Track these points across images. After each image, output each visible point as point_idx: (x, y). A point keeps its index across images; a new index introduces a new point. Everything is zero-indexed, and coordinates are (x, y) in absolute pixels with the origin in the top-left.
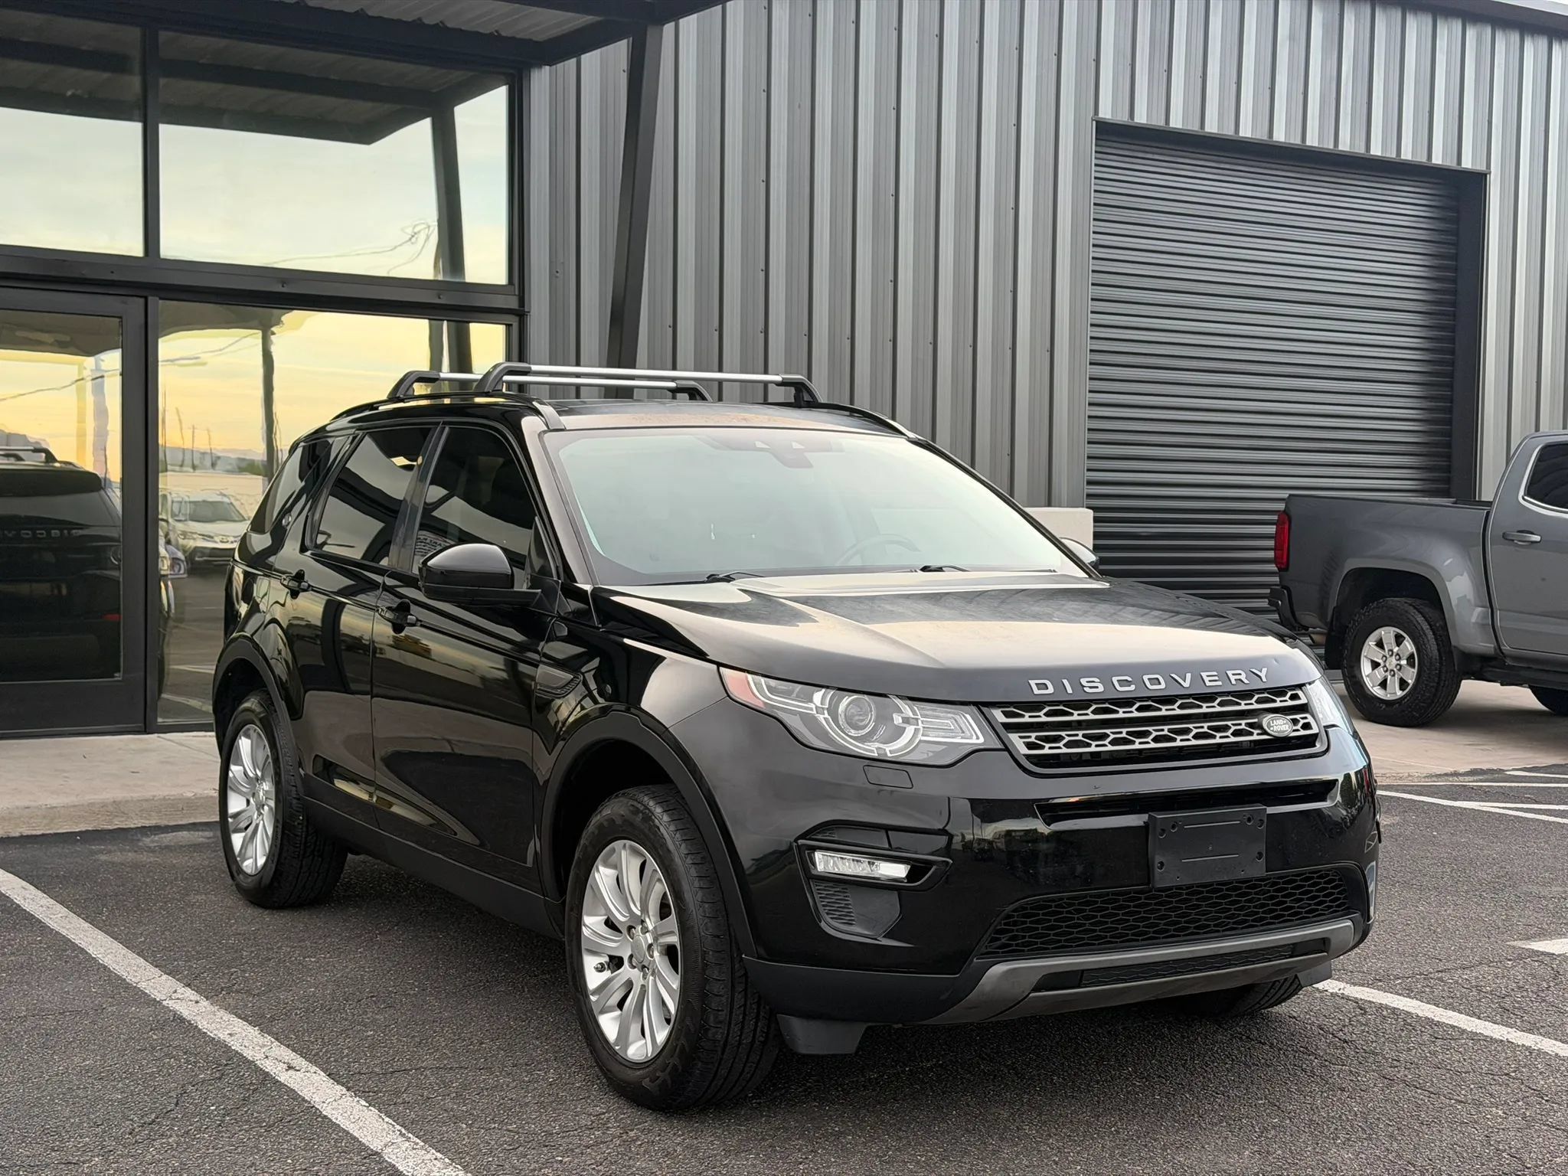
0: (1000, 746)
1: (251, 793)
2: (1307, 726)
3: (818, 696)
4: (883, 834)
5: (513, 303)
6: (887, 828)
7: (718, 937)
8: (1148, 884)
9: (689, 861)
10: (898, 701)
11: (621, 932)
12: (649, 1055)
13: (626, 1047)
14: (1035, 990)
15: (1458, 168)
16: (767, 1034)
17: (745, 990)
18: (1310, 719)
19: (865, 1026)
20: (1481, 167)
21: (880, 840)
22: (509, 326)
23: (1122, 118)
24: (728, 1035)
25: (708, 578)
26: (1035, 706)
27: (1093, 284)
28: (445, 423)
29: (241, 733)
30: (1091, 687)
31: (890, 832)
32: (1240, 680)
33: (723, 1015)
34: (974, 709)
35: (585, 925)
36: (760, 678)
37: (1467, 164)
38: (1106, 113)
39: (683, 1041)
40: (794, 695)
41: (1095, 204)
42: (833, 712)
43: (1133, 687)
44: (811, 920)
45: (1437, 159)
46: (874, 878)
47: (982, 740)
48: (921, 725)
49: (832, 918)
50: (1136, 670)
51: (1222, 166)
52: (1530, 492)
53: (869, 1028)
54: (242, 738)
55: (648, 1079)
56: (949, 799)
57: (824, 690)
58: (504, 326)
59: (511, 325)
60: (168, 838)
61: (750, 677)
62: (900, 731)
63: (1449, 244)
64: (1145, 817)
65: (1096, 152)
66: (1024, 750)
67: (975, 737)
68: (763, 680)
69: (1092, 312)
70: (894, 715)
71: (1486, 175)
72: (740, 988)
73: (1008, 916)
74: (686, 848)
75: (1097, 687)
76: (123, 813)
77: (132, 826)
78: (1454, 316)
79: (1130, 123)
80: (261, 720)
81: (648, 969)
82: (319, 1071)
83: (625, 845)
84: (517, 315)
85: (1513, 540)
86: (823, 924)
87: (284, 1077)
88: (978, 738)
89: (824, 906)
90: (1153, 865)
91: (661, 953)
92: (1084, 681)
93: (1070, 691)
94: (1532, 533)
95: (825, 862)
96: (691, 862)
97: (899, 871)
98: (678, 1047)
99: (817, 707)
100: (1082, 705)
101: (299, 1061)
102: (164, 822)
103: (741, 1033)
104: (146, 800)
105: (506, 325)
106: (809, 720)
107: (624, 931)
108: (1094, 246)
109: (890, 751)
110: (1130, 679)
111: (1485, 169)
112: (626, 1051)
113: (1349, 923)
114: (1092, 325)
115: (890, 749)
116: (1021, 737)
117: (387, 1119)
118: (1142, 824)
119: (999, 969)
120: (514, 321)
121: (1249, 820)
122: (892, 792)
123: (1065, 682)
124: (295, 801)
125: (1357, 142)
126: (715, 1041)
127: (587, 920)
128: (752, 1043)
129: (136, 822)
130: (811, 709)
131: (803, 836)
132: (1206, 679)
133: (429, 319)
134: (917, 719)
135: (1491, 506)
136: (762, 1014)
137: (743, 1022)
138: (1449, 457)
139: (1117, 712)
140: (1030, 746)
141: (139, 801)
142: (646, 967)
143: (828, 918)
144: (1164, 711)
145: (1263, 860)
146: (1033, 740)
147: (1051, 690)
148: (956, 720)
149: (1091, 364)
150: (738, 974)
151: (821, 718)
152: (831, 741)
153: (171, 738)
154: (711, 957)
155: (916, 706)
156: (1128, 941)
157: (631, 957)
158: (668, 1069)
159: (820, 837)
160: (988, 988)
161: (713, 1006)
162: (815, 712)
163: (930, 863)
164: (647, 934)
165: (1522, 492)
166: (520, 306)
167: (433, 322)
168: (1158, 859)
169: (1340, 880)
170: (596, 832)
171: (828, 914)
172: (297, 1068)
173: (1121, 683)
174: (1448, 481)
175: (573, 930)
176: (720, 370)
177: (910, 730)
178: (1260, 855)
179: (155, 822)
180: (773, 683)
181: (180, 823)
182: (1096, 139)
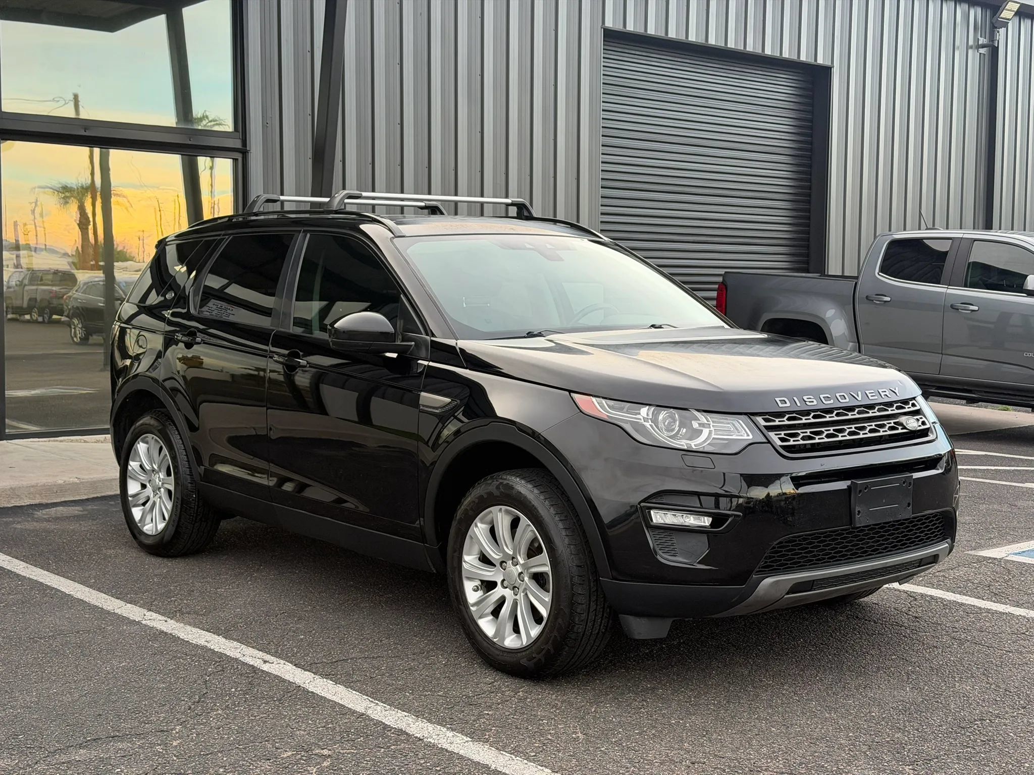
0: (765, 440)
1: (148, 480)
2: (923, 423)
3: (644, 410)
4: (696, 498)
5: (238, 144)
6: (698, 494)
7: (580, 566)
8: (851, 524)
9: (557, 518)
10: (696, 413)
11: (495, 566)
12: (524, 644)
13: (503, 639)
14: (788, 594)
15: (815, 63)
16: (607, 627)
17: (597, 600)
18: (924, 419)
19: (672, 620)
20: (828, 63)
21: (694, 502)
22: (235, 160)
23: (619, 27)
24: (585, 628)
25: (527, 334)
26: (780, 415)
27: (603, 136)
28: (304, 231)
29: (139, 440)
30: (810, 402)
31: (701, 497)
32: (886, 395)
33: (584, 616)
34: (745, 417)
35: (465, 562)
36: (601, 399)
37: (820, 61)
38: (609, 24)
39: (555, 633)
40: (625, 410)
41: (603, 83)
42: (655, 421)
43: (832, 401)
44: (650, 554)
45: (803, 58)
46: (685, 526)
47: (751, 437)
48: (712, 428)
49: (663, 552)
50: (831, 390)
51: (676, 59)
52: (883, 270)
53: (674, 621)
54: (140, 443)
55: (525, 659)
56: (724, 474)
57: (648, 407)
58: (232, 160)
59: (237, 159)
60: (53, 511)
61: (594, 399)
62: (700, 432)
63: (807, 112)
64: (849, 483)
65: (604, 49)
66: (779, 443)
67: (746, 435)
68: (604, 401)
69: (602, 154)
70: (693, 422)
71: (831, 68)
72: (593, 598)
73: (774, 548)
74: (554, 510)
75: (813, 402)
76: (18, 495)
77: (23, 504)
78: (811, 158)
79: (624, 30)
80: (159, 431)
81: (518, 589)
82: (287, 663)
83: (501, 510)
84: (241, 152)
85: (873, 300)
86: (658, 557)
87: (265, 667)
88: (748, 435)
89: (657, 545)
90: (855, 513)
91: (529, 578)
92: (805, 398)
93: (799, 404)
94: (886, 296)
95: (659, 517)
96: (559, 519)
97: (706, 521)
98: (552, 639)
99: (644, 418)
100: (806, 413)
101: (268, 657)
102: (44, 501)
103: (593, 628)
104: (33, 486)
105: (233, 159)
106: (638, 427)
107: (498, 565)
108: (603, 110)
109: (695, 445)
110: (829, 396)
111: (830, 64)
112: (503, 643)
113: (947, 545)
114: (602, 162)
115: (695, 443)
116: (776, 435)
117: (354, 692)
118: (846, 487)
119: (769, 581)
120: (239, 156)
121: (904, 483)
122: (702, 471)
123: (795, 398)
124: (190, 485)
125: (757, 45)
126: (577, 633)
127: (466, 558)
128: (598, 633)
129: (26, 501)
130: (640, 419)
131: (642, 501)
132: (869, 395)
133: (182, 155)
134: (709, 424)
135: (857, 279)
136: (605, 615)
137: (594, 621)
138: (808, 247)
139: (825, 417)
140: (782, 440)
141: (27, 487)
142: (516, 587)
143: (660, 552)
144: (850, 416)
145: (911, 507)
146: (783, 436)
147: (788, 404)
148: (734, 425)
149: (602, 187)
150: (592, 590)
151: (647, 425)
152: (656, 439)
153: (19, 443)
154: (576, 579)
155: (709, 416)
156: (825, 562)
157: (503, 581)
158: (544, 652)
159: (654, 501)
160: (762, 593)
161: (578, 610)
162: (643, 421)
163: (728, 516)
164: (518, 566)
165: (877, 270)
166: (243, 146)
167: (184, 156)
168: (857, 509)
169: (942, 518)
170: (477, 501)
171: (660, 550)
172: (271, 662)
173: (827, 398)
174: (808, 263)
175: (455, 565)
176: (456, 195)
177: (706, 432)
178: (909, 505)
179: (38, 501)
180: (611, 403)
181: (55, 501)
182: (604, 41)
